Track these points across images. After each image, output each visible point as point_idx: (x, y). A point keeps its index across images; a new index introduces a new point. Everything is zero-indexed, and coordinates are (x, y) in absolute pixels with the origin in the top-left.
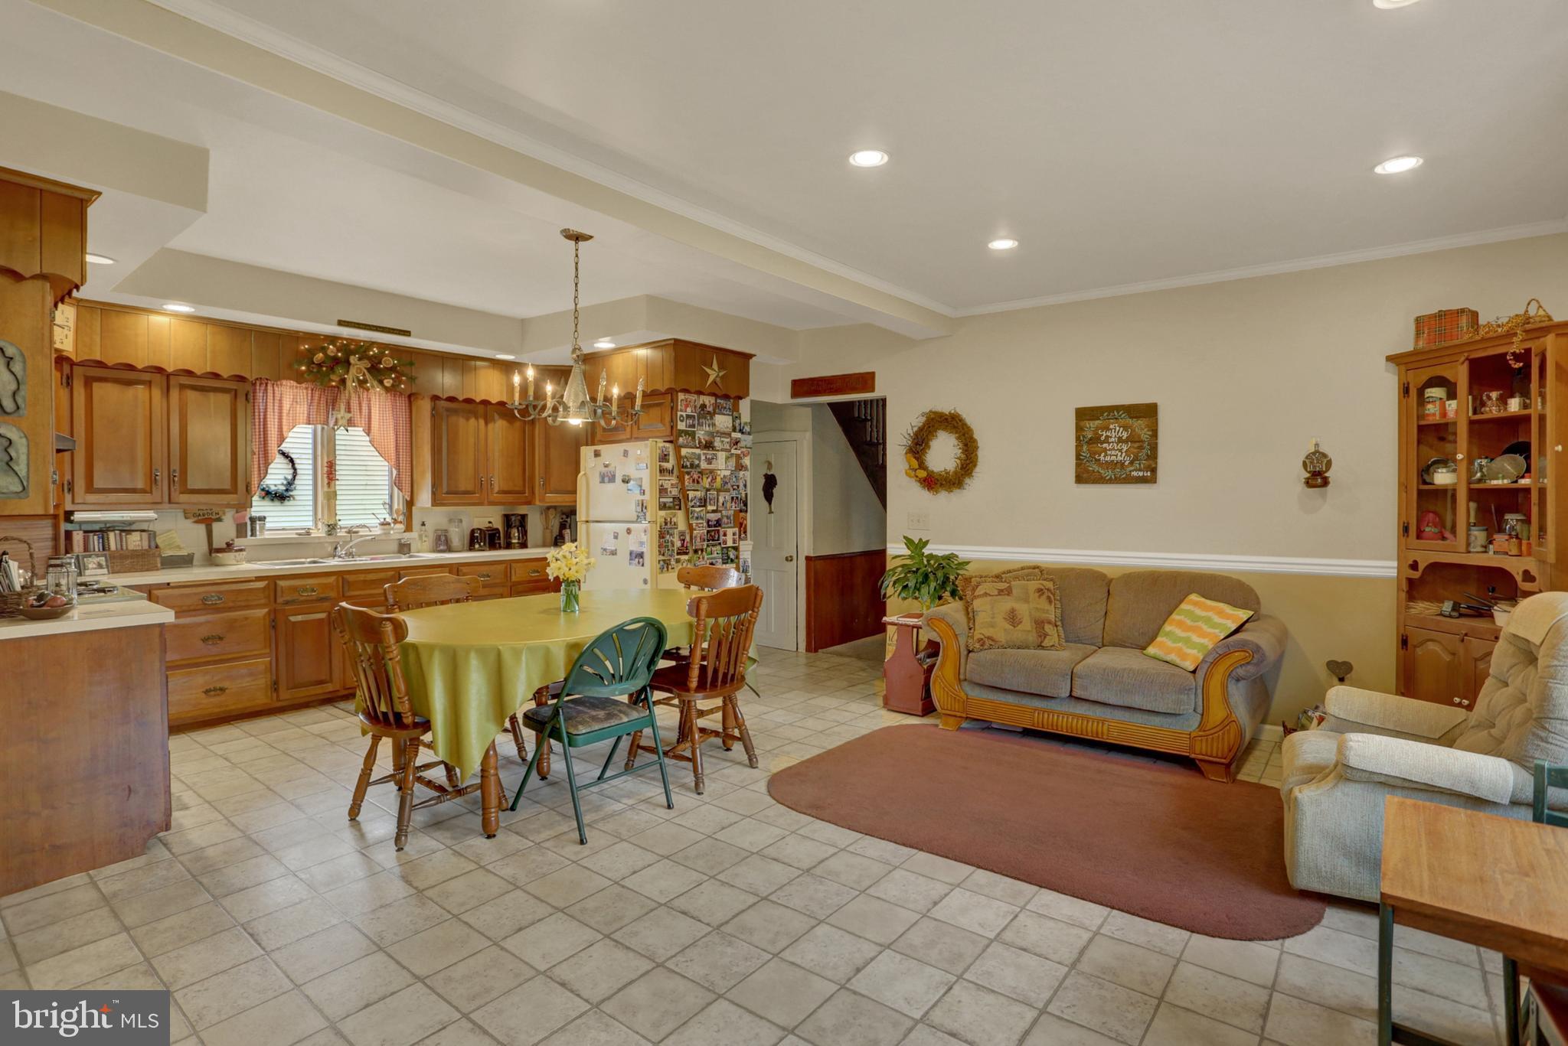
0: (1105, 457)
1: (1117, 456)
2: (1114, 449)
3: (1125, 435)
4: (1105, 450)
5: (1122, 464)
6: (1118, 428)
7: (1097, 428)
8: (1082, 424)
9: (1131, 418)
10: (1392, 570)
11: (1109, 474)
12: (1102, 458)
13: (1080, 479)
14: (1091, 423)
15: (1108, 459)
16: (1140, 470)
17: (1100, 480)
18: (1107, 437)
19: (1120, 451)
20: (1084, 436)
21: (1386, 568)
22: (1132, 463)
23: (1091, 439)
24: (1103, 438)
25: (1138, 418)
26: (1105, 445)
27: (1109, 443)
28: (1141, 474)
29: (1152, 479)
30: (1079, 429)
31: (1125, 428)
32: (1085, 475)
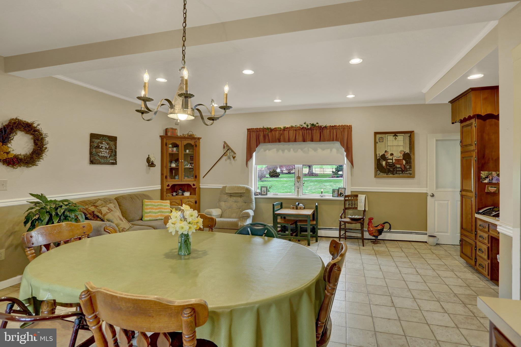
0: (101, 154)
1: (105, 154)
2: (104, 151)
3: (107, 147)
4: (101, 152)
5: (106, 157)
6: (105, 144)
7: (99, 143)
8: (93, 140)
9: (110, 141)
10: (159, 188)
11: (102, 161)
12: (100, 155)
13: (92, 162)
14: (97, 140)
15: (102, 155)
16: (112, 160)
17: (100, 163)
18: (102, 146)
19: (106, 152)
20: (94, 145)
21: (159, 187)
22: (109, 157)
23: (96, 147)
24: (100, 147)
25: (112, 141)
26: (101, 150)
27: (103, 149)
28: (112, 161)
29: (115, 163)
30: (91, 142)
31: (108, 144)
32: (94, 161)
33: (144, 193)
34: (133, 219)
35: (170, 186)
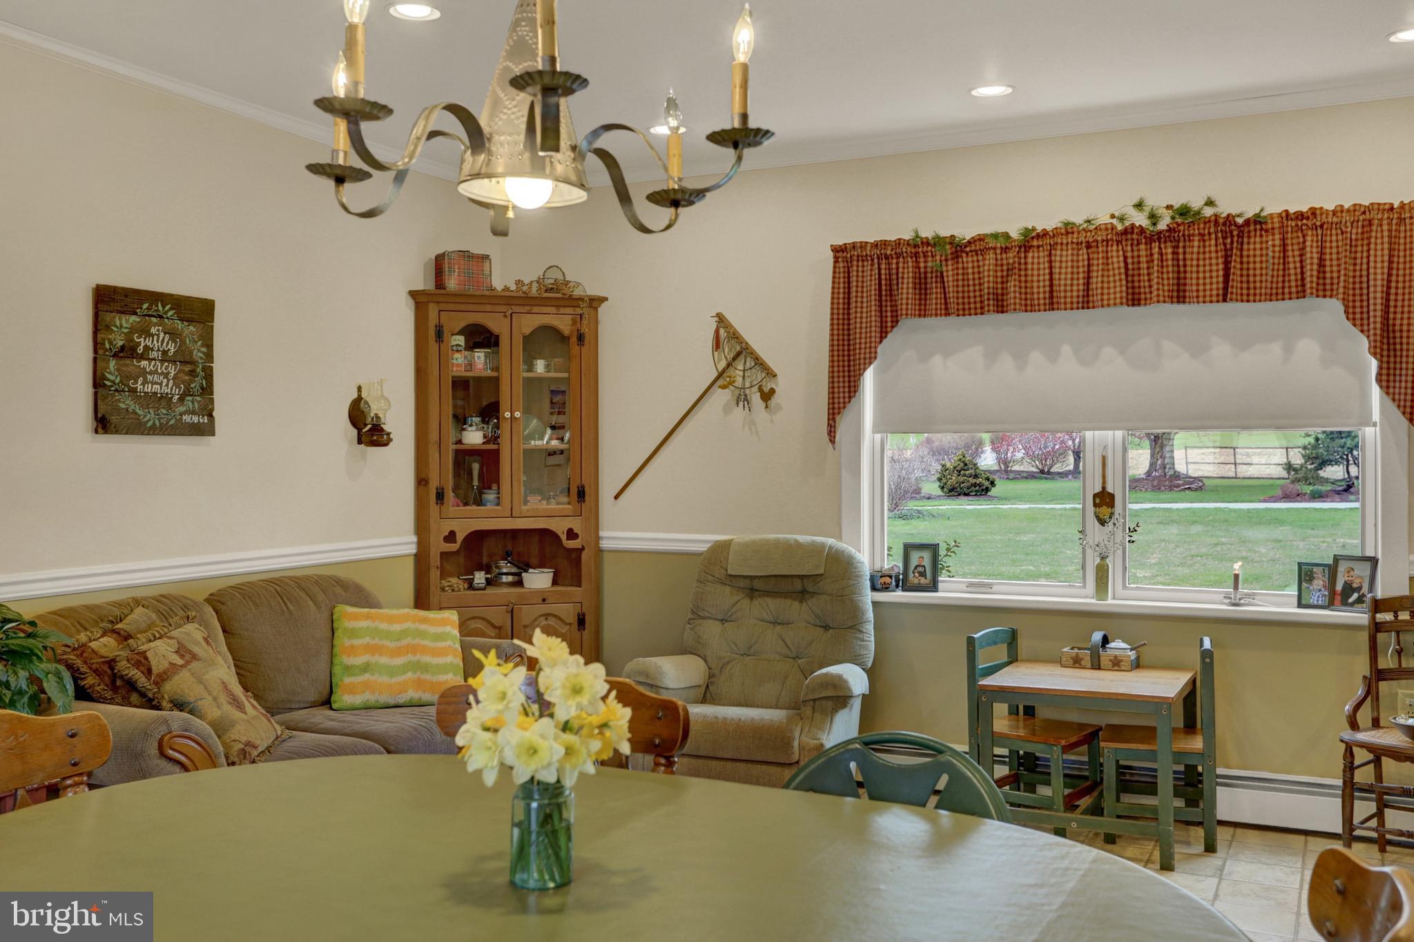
0: (143, 384)
1: (161, 384)
2: (155, 372)
3: (172, 348)
4: (144, 373)
5: (165, 399)
6: (162, 335)
7: (132, 330)
8: (108, 317)
9: (182, 320)
10: (409, 546)
11: (150, 417)
12: (140, 387)
13: (103, 424)
14: (124, 318)
15: (148, 388)
16: (193, 413)
17: (137, 428)
18: (146, 348)
19: (166, 375)
20: (110, 343)
21: (406, 544)
22: (181, 399)
23: (122, 348)
24: (140, 350)
25: (190, 321)
26: (144, 363)
27: (150, 360)
28: (195, 419)
29: (206, 430)
30: (99, 327)
31: (173, 335)
32: (114, 419)
33: (342, 574)
34: (290, 701)
35: (460, 537)
